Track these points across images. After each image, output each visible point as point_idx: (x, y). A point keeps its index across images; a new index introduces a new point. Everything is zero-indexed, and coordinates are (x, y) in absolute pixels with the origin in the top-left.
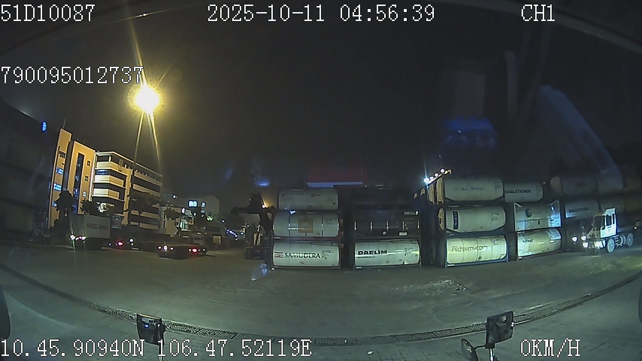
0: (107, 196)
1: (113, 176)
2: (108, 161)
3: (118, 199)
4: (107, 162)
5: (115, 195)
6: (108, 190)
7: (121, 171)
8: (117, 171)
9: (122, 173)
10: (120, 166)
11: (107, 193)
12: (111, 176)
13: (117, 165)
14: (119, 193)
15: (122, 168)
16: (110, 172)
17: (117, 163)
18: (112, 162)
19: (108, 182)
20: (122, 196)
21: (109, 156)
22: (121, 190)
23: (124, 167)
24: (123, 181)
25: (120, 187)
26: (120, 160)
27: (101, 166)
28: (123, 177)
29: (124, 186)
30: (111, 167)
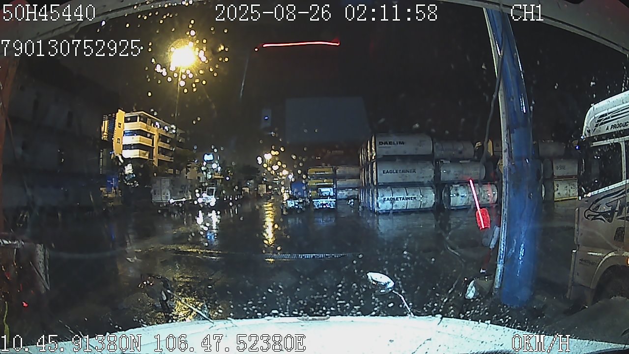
0: (138, 156)
1: (142, 136)
2: (136, 121)
3: (147, 158)
4: (136, 123)
5: (145, 155)
6: (138, 150)
7: (149, 130)
8: (146, 130)
9: (150, 132)
10: (148, 126)
11: (138, 154)
12: (141, 137)
13: (145, 124)
14: (148, 152)
15: (150, 126)
16: (138, 132)
17: (146, 123)
18: (141, 122)
19: (139, 142)
20: (151, 156)
21: (137, 116)
22: (150, 150)
23: (151, 125)
25: (148, 146)
26: (148, 119)
27: (129, 127)
28: (151, 136)
29: (153, 145)
30: (141, 127)
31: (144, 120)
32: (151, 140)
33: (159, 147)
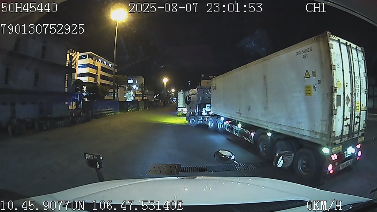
0: (88, 81)
1: (90, 67)
3: (94, 82)
4: (86, 59)
5: (92, 80)
6: (88, 77)
7: (95, 64)
8: (93, 64)
9: (95, 65)
10: (94, 61)
11: (88, 79)
13: (92, 60)
14: (94, 78)
16: (88, 65)
19: (88, 72)
20: (96, 80)
22: (95, 76)
23: (96, 61)
24: (96, 70)
25: (94, 74)
26: (94, 57)
27: (81, 62)
28: (96, 68)
29: (97, 73)
30: (89, 62)
31: (91, 57)
33: (101, 75)
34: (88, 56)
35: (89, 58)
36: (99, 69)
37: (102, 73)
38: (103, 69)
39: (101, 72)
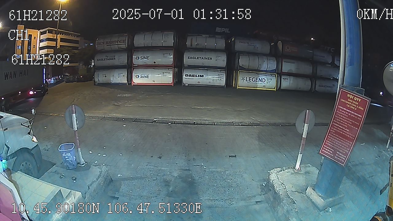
0: (46, 53)
1: (50, 41)
3: (53, 53)
4: (46, 34)
6: (47, 49)
8: (51, 38)
9: (55, 38)
11: (46, 51)
13: (52, 34)
14: (53, 50)
16: (48, 39)
19: (47, 45)
23: (56, 34)
25: (54, 46)
26: (53, 31)
27: (43, 37)
28: (56, 40)
30: (48, 36)
31: (50, 32)
32: (55, 42)
33: (60, 45)
34: (47, 31)
35: (48, 33)
36: (59, 41)
37: (61, 44)
38: (62, 40)
39: (61, 42)
